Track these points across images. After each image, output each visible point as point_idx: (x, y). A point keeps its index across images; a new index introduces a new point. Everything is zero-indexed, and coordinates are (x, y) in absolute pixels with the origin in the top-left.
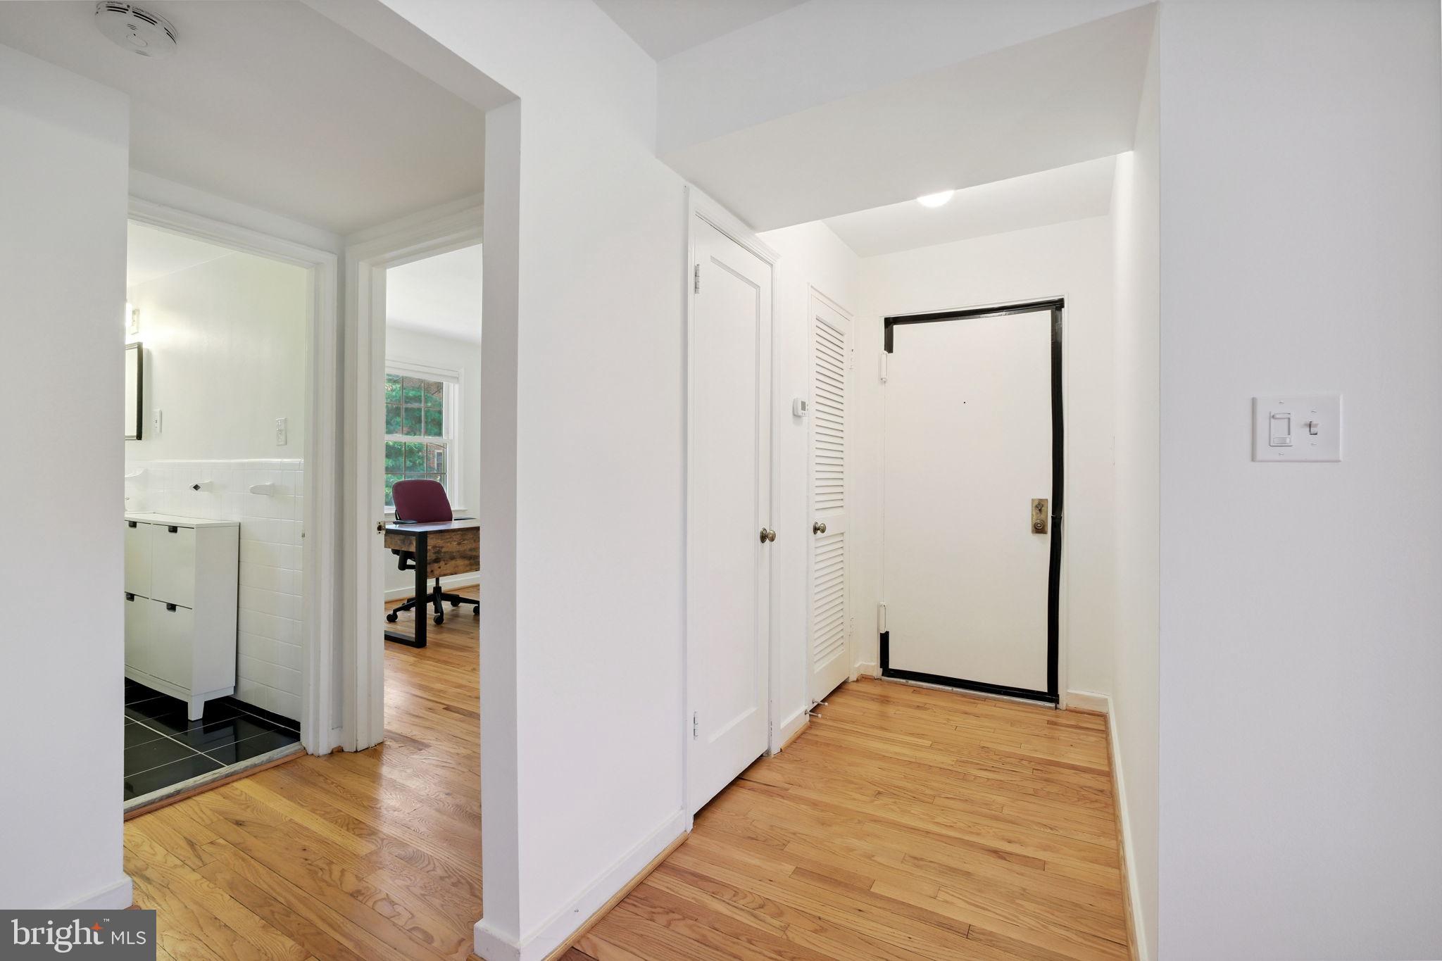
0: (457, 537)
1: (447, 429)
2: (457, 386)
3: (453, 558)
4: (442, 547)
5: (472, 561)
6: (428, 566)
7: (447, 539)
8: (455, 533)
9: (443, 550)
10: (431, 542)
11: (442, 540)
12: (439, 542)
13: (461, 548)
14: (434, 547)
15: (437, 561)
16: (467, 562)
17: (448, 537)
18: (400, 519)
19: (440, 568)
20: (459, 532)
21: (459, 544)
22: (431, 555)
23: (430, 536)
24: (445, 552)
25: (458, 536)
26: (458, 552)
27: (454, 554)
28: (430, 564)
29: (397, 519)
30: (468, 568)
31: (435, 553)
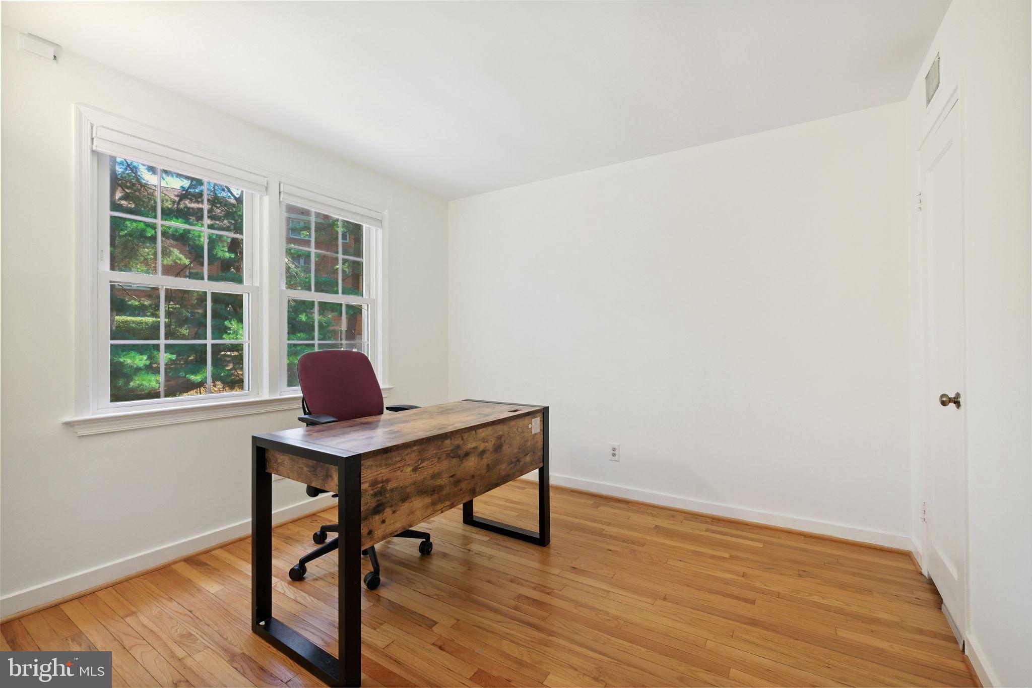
0: (411, 457)
1: (368, 286)
2: (380, 231)
3: (405, 498)
4: (388, 481)
5: (435, 497)
6: (363, 524)
7: (397, 462)
8: (409, 450)
9: (390, 486)
10: (368, 475)
11: (387, 465)
12: (383, 472)
13: (419, 477)
14: (374, 484)
15: (378, 509)
16: (428, 500)
17: (398, 459)
18: (310, 413)
19: (383, 522)
20: (415, 448)
21: (415, 469)
22: (367, 502)
23: (365, 463)
24: (392, 490)
25: (414, 455)
26: (414, 484)
27: (408, 490)
28: (365, 519)
29: (305, 414)
30: (429, 512)
31: (375, 495)
